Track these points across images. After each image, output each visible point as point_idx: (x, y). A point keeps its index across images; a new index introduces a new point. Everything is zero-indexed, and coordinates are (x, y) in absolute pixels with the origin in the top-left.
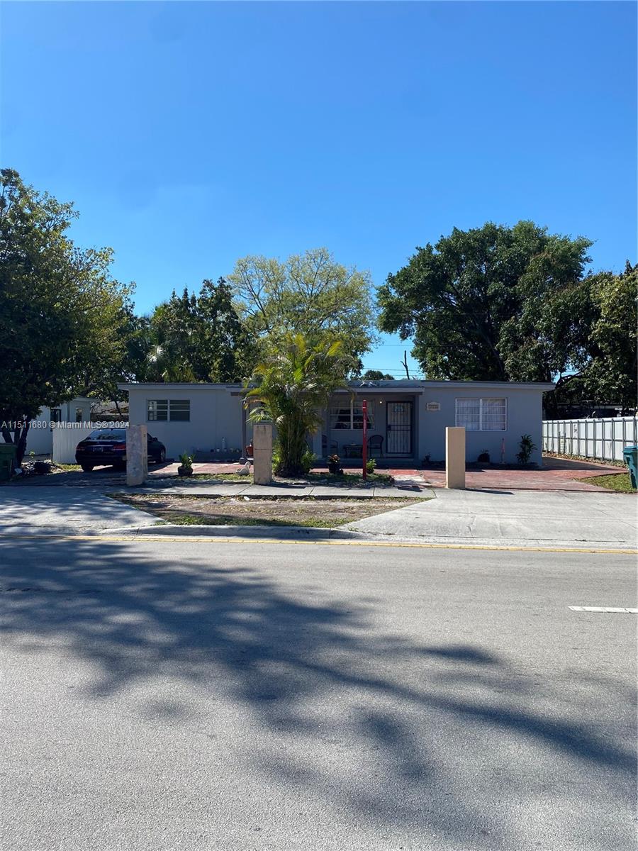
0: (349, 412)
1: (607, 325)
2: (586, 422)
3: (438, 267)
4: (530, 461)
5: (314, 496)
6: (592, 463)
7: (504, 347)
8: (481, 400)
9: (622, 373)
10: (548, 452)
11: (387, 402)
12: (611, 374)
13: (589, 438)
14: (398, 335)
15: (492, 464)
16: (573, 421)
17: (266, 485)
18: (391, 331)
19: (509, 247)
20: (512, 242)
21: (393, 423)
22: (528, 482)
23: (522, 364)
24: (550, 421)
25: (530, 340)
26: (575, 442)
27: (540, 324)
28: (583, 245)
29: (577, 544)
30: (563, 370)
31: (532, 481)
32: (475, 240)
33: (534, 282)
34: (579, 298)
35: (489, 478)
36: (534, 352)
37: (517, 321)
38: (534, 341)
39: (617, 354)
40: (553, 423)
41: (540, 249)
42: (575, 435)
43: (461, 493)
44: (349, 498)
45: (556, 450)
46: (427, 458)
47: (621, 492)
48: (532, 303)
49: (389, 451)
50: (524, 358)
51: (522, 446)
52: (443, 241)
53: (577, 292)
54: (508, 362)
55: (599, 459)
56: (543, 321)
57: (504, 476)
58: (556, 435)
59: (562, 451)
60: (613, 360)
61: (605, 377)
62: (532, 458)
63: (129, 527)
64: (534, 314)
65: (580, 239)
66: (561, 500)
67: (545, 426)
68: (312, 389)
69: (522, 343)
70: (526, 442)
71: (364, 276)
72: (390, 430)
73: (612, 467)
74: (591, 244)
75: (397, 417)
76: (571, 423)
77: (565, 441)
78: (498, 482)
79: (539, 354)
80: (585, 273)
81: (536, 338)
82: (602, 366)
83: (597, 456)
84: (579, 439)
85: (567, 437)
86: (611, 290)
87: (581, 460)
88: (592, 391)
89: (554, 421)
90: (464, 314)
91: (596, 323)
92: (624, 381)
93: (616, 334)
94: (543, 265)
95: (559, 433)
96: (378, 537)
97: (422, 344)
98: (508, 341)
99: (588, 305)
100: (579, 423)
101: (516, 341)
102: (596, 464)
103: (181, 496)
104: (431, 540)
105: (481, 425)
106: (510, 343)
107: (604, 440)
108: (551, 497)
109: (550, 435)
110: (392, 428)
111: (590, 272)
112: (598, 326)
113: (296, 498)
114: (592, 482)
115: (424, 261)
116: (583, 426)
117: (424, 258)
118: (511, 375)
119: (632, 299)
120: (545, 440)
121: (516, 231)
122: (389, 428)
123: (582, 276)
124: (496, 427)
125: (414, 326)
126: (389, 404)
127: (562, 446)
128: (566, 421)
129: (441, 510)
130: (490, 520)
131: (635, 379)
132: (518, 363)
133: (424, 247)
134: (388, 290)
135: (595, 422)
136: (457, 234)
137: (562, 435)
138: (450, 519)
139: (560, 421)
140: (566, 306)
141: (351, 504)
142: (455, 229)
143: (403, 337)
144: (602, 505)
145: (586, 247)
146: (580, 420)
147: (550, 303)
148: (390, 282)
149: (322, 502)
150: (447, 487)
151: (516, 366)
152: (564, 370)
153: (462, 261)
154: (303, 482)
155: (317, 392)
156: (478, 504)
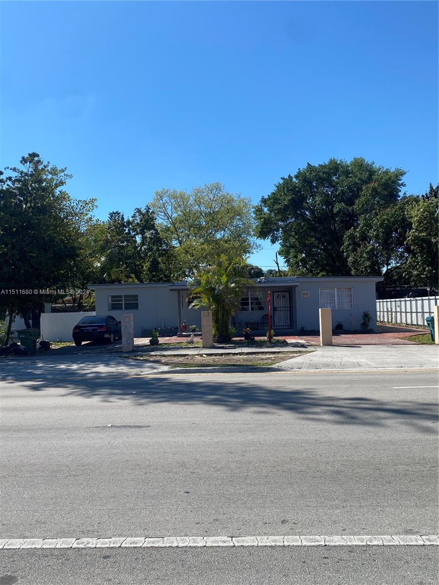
0: (247, 299)
1: (417, 234)
2: (405, 301)
3: (297, 192)
4: (369, 328)
5: (244, 353)
6: (410, 328)
7: (347, 248)
8: (336, 289)
9: (428, 266)
10: (381, 322)
11: (273, 292)
12: (421, 267)
13: (408, 311)
14: (269, 240)
15: (344, 331)
16: (397, 300)
17: (211, 348)
18: (264, 238)
19: (347, 177)
20: (349, 174)
21: (277, 306)
22: (370, 341)
23: (360, 261)
24: (381, 300)
25: (365, 244)
26: (398, 314)
27: (372, 233)
28: (400, 174)
29: (398, 368)
30: (388, 264)
31: (372, 340)
32: (324, 173)
33: (366, 203)
34: (397, 215)
35: (345, 339)
36: (368, 253)
37: (356, 230)
38: (368, 245)
39: (424, 253)
40: (383, 302)
41: (370, 179)
42: (398, 309)
43: (330, 348)
44: (266, 353)
45: (386, 320)
46: (302, 328)
47: (425, 344)
48: (365, 219)
49: (276, 325)
50: (361, 257)
51: (363, 319)
52: (299, 173)
53: (396, 211)
54: (350, 259)
55: (415, 325)
56: (373, 231)
57: (354, 338)
58: (385, 310)
59: (390, 321)
60: (421, 257)
61: (417, 270)
62: (370, 327)
63: (156, 371)
64: (367, 226)
65: (397, 170)
66: (389, 349)
67: (378, 304)
68: (233, 287)
69: (359, 246)
70: (366, 316)
71: (247, 202)
72: (276, 310)
73: (422, 330)
74: (405, 173)
75: (280, 303)
76: (395, 301)
77: (392, 314)
78: (350, 341)
79: (372, 254)
80: (401, 194)
81: (369, 243)
82: (414, 261)
83: (413, 323)
84: (401, 312)
85: (393, 311)
86: (418, 210)
87: (403, 326)
88: (409, 278)
89: (384, 300)
90: (317, 225)
91: (409, 232)
92: (429, 271)
93: (423, 240)
94: (372, 192)
95: (387, 309)
96: (294, 370)
97: (286, 246)
98: (349, 245)
99: (404, 220)
100: (400, 301)
101: (355, 245)
102: (413, 329)
103: (164, 356)
104: (322, 370)
105: (336, 305)
106: (351, 245)
107: (417, 312)
108: (384, 348)
109: (382, 310)
110: (277, 309)
111: (405, 193)
112: (411, 234)
113: (234, 354)
114: (409, 340)
115: (288, 188)
116: (403, 303)
117: (287, 185)
118: (352, 268)
119: (432, 216)
120: (378, 313)
121: (352, 165)
122: (275, 309)
123: (399, 197)
124: (346, 306)
125: (280, 233)
126: (275, 293)
127: (390, 317)
128: (392, 300)
129: (323, 356)
130: (351, 360)
131: (436, 269)
132: (357, 260)
133: (286, 177)
134: (262, 208)
135: (411, 300)
136: (310, 168)
137: (390, 309)
138: (329, 360)
139: (388, 300)
140: (388, 220)
141: (268, 356)
142: (309, 164)
143: (273, 242)
144: (413, 351)
145: (401, 176)
146: (402, 299)
147: (378, 219)
148: (263, 202)
149: (250, 356)
150: (321, 345)
151: (356, 262)
152: (390, 264)
153: (314, 187)
154: (233, 345)
155: (237, 289)
156: (342, 353)
